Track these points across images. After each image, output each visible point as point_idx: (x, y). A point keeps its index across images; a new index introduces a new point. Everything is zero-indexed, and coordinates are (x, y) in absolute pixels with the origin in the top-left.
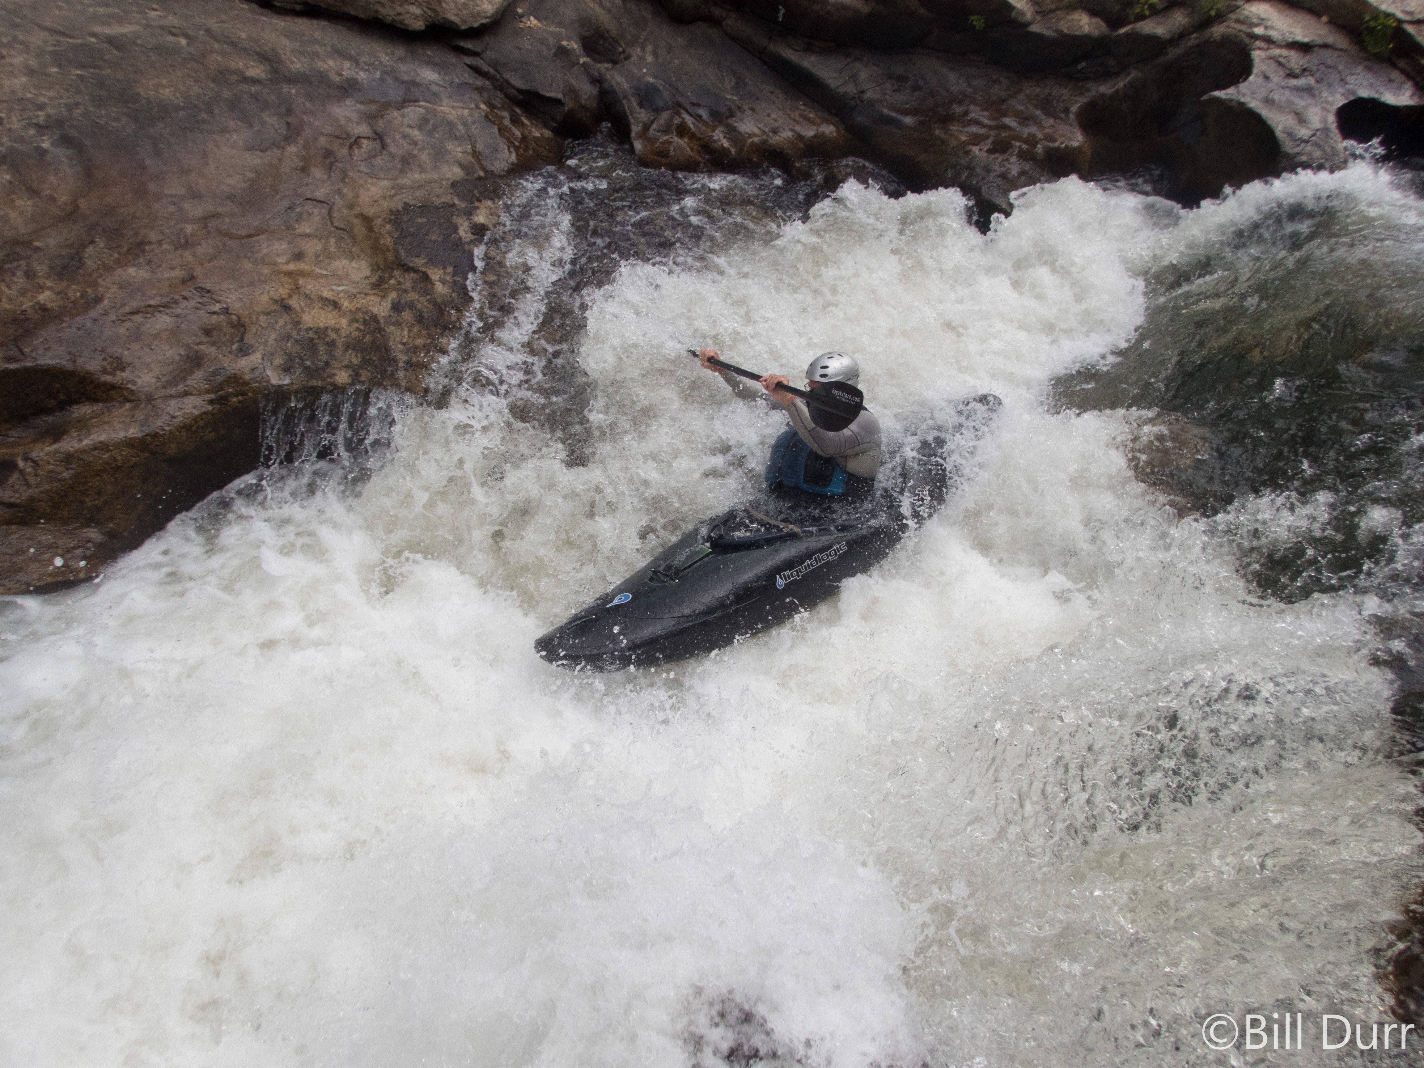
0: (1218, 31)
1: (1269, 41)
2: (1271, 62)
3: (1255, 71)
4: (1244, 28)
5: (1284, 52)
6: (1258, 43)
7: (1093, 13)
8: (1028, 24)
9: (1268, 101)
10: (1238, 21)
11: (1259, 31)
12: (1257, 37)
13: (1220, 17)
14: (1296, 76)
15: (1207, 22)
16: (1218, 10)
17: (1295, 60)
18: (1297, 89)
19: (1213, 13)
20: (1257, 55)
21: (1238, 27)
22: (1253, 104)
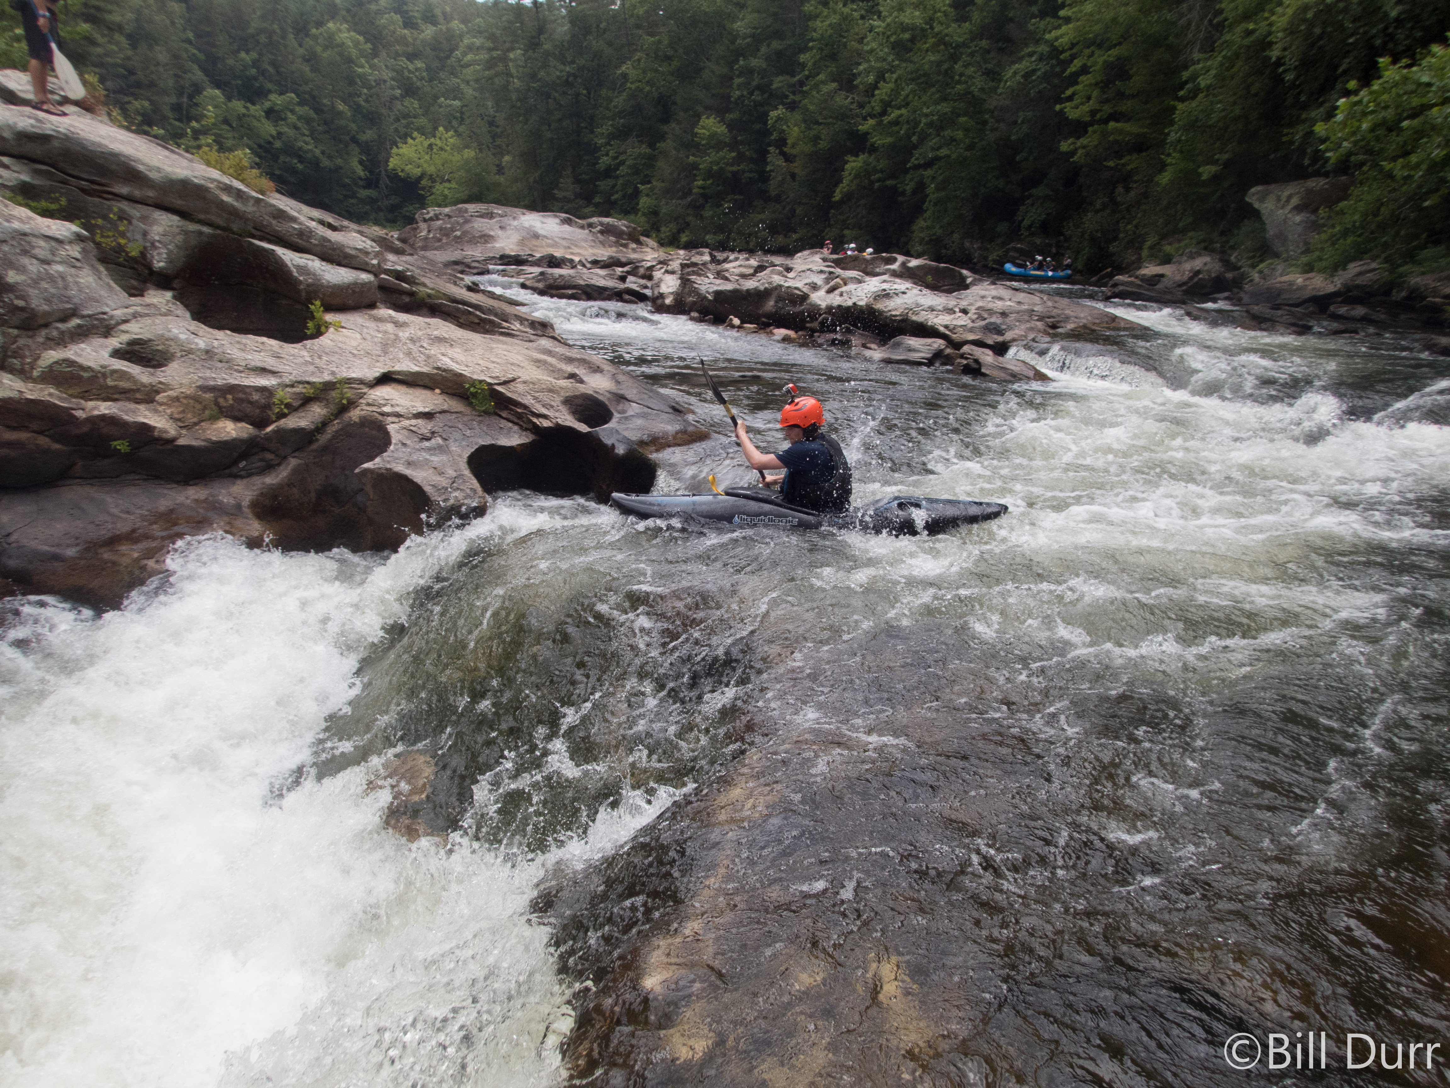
0: (355, 414)
1: (398, 415)
2: (405, 432)
3: (394, 441)
4: (374, 409)
5: (414, 422)
6: (390, 419)
7: (236, 419)
8: (173, 440)
9: (409, 464)
10: (369, 404)
11: (387, 409)
12: (388, 415)
13: (352, 404)
14: (428, 439)
15: (344, 409)
16: (348, 400)
17: (424, 426)
18: (429, 449)
19: (345, 402)
20: (391, 428)
21: (370, 409)
22: (400, 468)
